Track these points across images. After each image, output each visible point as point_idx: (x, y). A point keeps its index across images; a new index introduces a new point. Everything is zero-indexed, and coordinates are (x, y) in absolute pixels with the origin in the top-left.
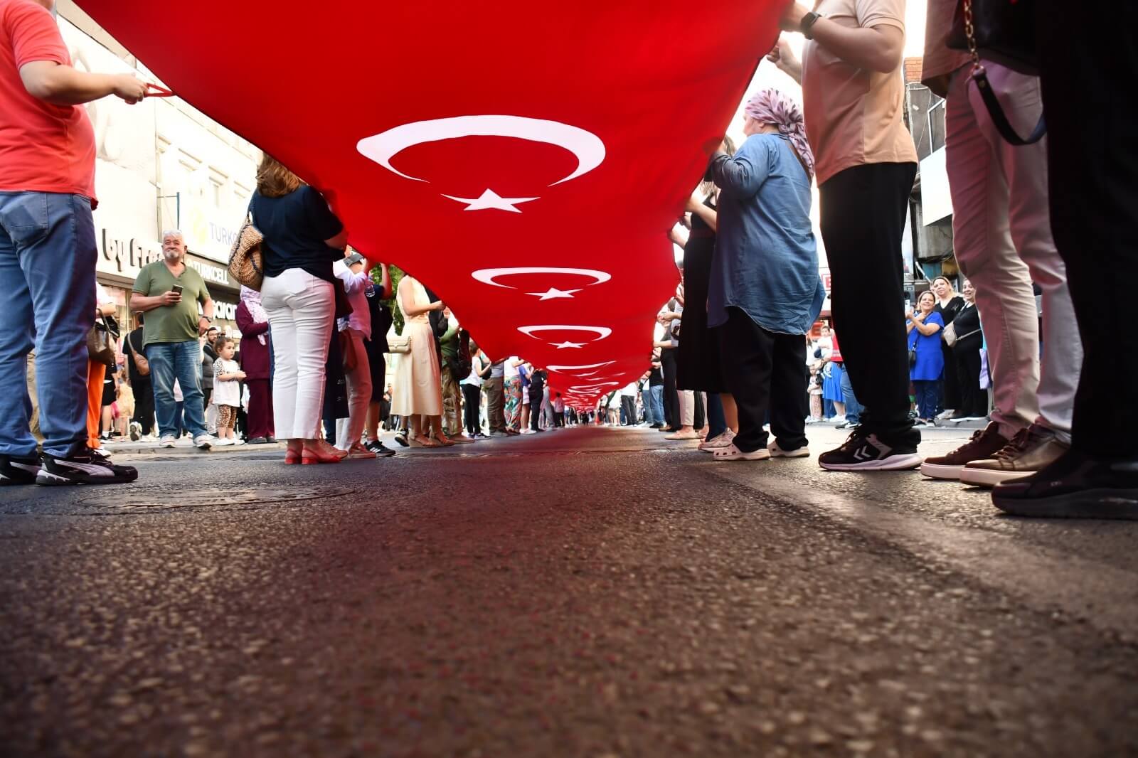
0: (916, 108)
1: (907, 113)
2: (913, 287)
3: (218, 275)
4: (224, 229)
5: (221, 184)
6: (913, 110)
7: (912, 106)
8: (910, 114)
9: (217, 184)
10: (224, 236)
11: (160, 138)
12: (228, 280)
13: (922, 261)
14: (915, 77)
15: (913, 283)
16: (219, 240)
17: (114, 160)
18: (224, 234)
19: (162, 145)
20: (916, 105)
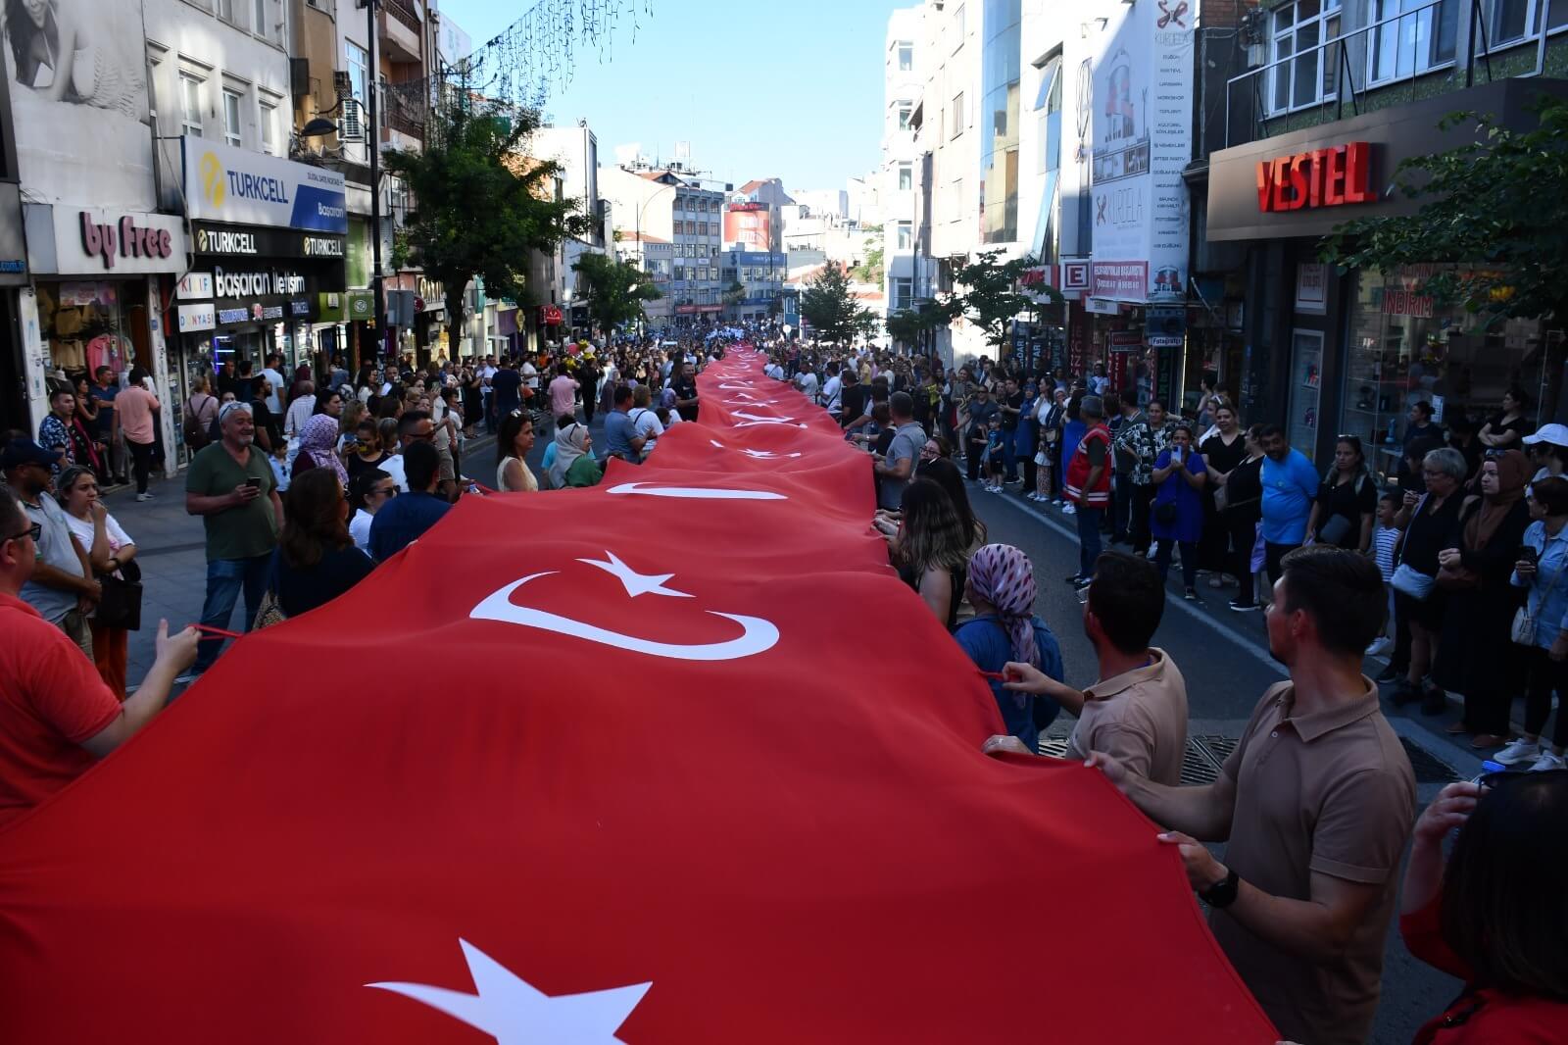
0: (1213, 64)
1: (1200, 70)
2: (1184, 310)
3: (243, 243)
4: (247, 176)
5: (240, 95)
6: (1208, 67)
7: (1207, 62)
8: (1204, 72)
9: (235, 96)
10: (249, 187)
11: (150, 44)
12: (255, 248)
13: (1199, 277)
14: (1215, 19)
15: (1185, 306)
16: (242, 194)
17: (88, 99)
18: (249, 183)
19: (153, 52)
20: (1212, 60)
